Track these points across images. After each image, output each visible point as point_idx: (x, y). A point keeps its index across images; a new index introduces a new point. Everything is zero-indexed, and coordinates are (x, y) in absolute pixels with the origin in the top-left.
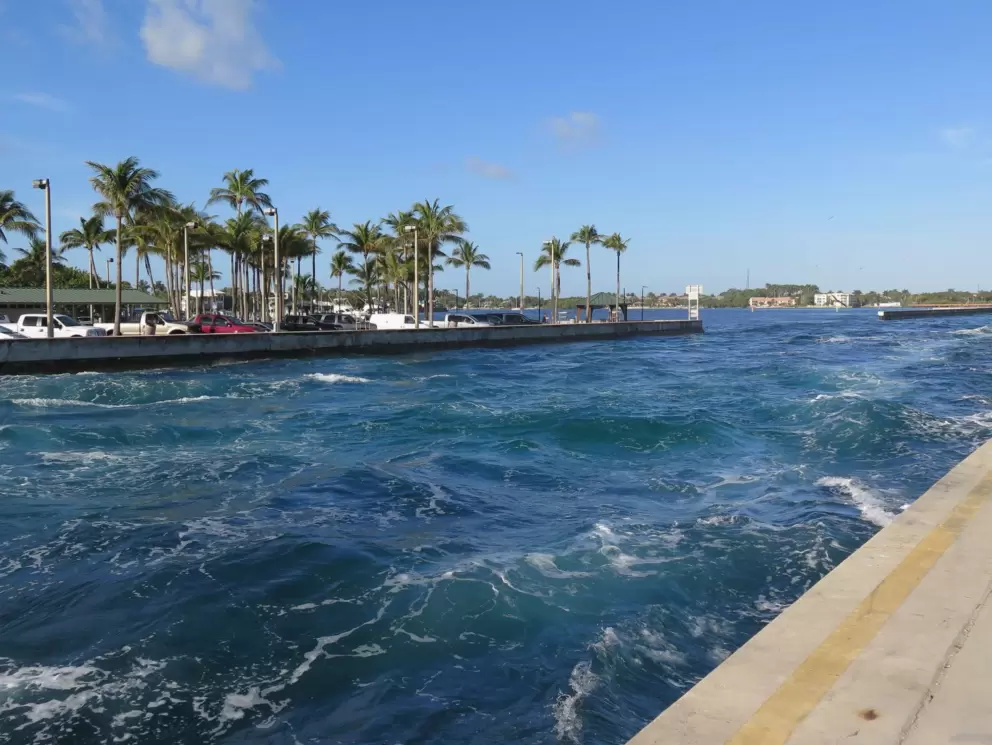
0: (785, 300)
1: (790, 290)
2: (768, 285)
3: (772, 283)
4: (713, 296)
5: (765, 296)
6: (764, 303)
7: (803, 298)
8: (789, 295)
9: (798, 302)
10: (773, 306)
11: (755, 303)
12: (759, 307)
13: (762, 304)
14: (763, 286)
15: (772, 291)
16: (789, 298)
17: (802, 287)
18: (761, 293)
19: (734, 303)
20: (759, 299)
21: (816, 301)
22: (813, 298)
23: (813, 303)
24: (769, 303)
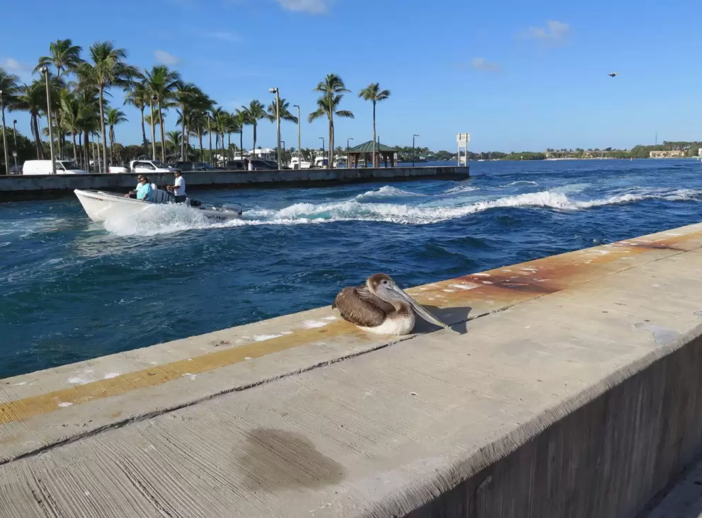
0: (676, 153)
1: (681, 145)
2: (664, 142)
3: (668, 141)
4: (626, 150)
5: (662, 150)
6: (661, 155)
7: (690, 152)
8: (680, 149)
9: (686, 154)
10: (667, 157)
11: (654, 155)
12: (657, 157)
13: (659, 155)
14: (660, 143)
15: (669, 146)
16: (679, 151)
17: (690, 144)
18: (660, 148)
19: (638, 155)
20: (657, 152)
21: (699, 153)
22: (698, 151)
23: (697, 155)
24: (664, 155)
